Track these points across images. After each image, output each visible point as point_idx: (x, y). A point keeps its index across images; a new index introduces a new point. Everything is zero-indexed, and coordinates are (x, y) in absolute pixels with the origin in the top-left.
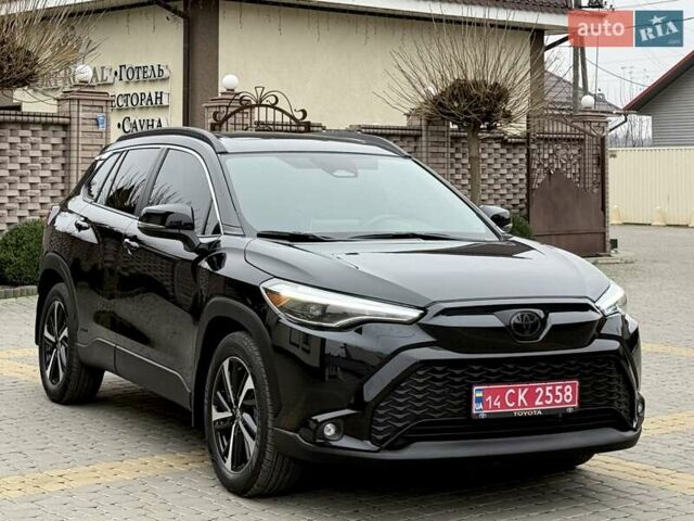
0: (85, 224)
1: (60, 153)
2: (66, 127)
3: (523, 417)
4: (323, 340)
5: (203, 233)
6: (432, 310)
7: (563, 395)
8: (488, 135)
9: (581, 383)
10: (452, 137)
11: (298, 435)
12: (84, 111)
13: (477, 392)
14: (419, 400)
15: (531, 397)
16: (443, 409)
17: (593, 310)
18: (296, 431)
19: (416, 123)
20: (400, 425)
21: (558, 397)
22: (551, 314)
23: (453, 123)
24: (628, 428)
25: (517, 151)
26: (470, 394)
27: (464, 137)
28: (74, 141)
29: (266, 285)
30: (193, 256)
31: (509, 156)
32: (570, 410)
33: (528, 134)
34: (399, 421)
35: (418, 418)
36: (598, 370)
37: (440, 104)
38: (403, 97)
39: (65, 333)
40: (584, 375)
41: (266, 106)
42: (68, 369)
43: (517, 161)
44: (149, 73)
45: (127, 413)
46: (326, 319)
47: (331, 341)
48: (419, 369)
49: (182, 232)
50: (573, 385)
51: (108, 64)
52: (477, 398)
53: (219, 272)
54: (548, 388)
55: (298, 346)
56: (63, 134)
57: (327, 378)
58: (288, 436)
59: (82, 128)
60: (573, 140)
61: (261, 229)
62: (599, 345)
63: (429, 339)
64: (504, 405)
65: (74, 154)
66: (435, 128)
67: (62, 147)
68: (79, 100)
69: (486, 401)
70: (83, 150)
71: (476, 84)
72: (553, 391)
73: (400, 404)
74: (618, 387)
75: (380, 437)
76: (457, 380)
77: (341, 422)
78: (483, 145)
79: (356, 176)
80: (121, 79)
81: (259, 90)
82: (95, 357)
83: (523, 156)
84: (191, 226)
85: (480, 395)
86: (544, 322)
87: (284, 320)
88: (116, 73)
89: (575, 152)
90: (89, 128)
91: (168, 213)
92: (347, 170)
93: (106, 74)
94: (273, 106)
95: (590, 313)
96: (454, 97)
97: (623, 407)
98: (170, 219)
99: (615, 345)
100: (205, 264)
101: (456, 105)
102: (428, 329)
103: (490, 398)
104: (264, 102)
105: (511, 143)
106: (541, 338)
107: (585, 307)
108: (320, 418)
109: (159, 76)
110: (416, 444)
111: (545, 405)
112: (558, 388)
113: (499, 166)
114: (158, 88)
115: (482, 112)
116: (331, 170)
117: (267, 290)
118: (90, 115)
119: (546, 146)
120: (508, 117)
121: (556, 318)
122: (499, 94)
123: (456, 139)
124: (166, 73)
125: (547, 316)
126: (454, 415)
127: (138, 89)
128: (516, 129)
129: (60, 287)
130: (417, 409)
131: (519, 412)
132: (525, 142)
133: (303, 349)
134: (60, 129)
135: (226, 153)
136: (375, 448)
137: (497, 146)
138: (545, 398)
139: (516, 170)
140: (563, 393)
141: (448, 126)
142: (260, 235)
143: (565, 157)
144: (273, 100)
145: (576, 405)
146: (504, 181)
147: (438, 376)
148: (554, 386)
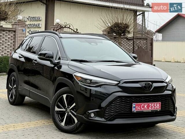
0: (22, 56)
1: (13, 38)
2: (15, 31)
3: (146, 112)
4: (91, 90)
5: (56, 59)
6: (122, 82)
7: (156, 106)
8: (123, 37)
9: (162, 103)
10: (114, 37)
11: (83, 116)
12: (19, 27)
13: (134, 105)
14: (118, 107)
15: (148, 107)
16: (124, 110)
17: (165, 82)
18: (83, 115)
19: (105, 33)
20: (112, 114)
21: (155, 107)
22: (154, 84)
23: (115, 33)
24: (173, 115)
25: (130, 41)
26: (132, 105)
27: (118, 37)
28: (17, 35)
29: (74, 74)
30: (53, 66)
31: (128, 42)
32: (158, 110)
33: (134, 37)
34: (112, 113)
35: (117, 112)
36: (166, 99)
37: (112, 28)
38: (102, 26)
39: (15, 86)
40: (162, 101)
41: (67, 28)
42: (16, 96)
43: (130, 44)
44: (36, 19)
45: (31, 108)
46: (91, 84)
47: (93, 90)
48: (118, 98)
49: (50, 59)
50: (159, 103)
51: (25, 16)
52: (134, 107)
53: (60, 70)
54: (153, 104)
55: (83, 91)
56: (14, 33)
57: (91, 100)
58: (80, 116)
59: (19, 32)
60: (145, 39)
61: (72, 59)
62: (166, 92)
63: (121, 90)
64: (141, 109)
65: (17, 39)
66: (110, 35)
67: (14, 37)
68: (18, 25)
69: (136, 108)
70: (19, 38)
71: (121, 24)
72: (154, 105)
73: (113, 108)
74: (171, 104)
75: (107, 117)
76: (128, 101)
77: (96, 113)
78: (122, 39)
79: (97, 45)
80: (29, 20)
81: (65, 23)
82: (23, 93)
83: (132, 42)
84: (52, 57)
85: (134, 106)
86: (152, 86)
87: (80, 84)
88: (28, 19)
89: (145, 42)
90: (21, 32)
91: (46, 54)
92: (94, 43)
93: (25, 18)
94: (69, 28)
95: (164, 83)
96: (115, 27)
97: (172, 110)
98: (46, 55)
99: (170, 92)
100: (56, 68)
101: (116, 29)
102: (120, 87)
103: (137, 107)
104: (66, 27)
105: (129, 39)
106: (151, 90)
107: (162, 82)
108: (90, 112)
109: (39, 19)
110: (117, 119)
111: (152, 109)
112: (155, 104)
113: (126, 45)
114: (39, 22)
115: (122, 31)
116: (90, 43)
117: (75, 75)
118: (21, 29)
119: (138, 40)
120: (129, 32)
121: (155, 85)
122: (127, 26)
123: (115, 38)
124: (41, 19)
125: (152, 84)
126: (127, 111)
127: (33, 23)
128: (130, 36)
129: (14, 73)
130: (117, 109)
131: (145, 111)
132: (132, 39)
133: (85, 92)
134: (13, 32)
135: (62, 38)
136: (105, 120)
137: (125, 40)
138: (152, 107)
139: (130, 46)
140: (157, 106)
141: (113, 34)
142: (72, 60)
143: (143, 43)
144: (69, 26)
145: (160, 109)
146: (127, 49)
147: (123, 100)
148: (154, 104)
